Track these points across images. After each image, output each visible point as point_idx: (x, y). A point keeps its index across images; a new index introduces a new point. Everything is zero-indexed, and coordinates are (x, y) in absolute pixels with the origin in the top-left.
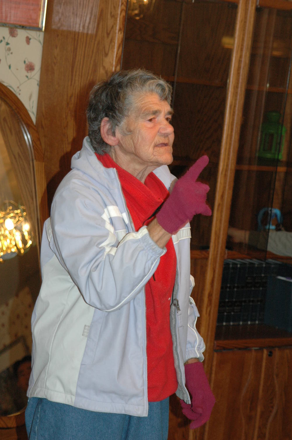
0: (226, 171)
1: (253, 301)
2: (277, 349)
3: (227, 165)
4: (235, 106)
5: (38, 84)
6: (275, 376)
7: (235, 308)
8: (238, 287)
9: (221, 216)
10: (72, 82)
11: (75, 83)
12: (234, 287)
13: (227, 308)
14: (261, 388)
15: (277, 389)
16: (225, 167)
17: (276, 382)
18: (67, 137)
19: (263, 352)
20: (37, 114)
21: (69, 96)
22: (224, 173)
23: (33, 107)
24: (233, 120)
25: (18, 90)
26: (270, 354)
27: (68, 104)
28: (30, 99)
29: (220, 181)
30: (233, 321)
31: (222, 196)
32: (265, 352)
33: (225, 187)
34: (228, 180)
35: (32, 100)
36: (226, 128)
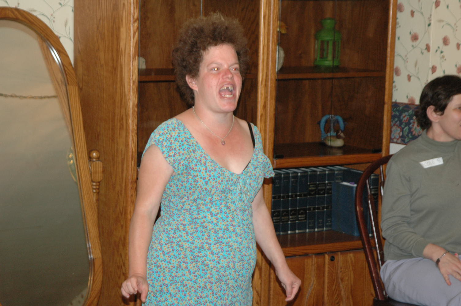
0: (266, 81)
1: (318, 208)
2: (339, 253)
3: (267, 76)
4: (269, 17)
5: (73, 11)
6: (340, 280)
7: (299, 216)
8: (300, 196)
9: (265, 126)
10: (99, 5)
11: (102, 6)
12: (296, 196)
13: (291, 217)
14: (326, 292)
15: (343, 293)
16: (265, 77)
17: (341, 286)
18: (100, 59)
19: (324, 258)
20: (74, 40)
21: (98, 19)
22: (264, 83)
23: (69, 33)
24: (269, 30)
25: (52, 18)
26: (332, 259)
27: (98, 27)
28: (66, 25)
29: (261, 90)
30: (298, 230)
31: (265, 106)
32: (327, 257)
33: (266, 98)
34: (269, 90)
35: (67, 27)
36: (262, 38)
